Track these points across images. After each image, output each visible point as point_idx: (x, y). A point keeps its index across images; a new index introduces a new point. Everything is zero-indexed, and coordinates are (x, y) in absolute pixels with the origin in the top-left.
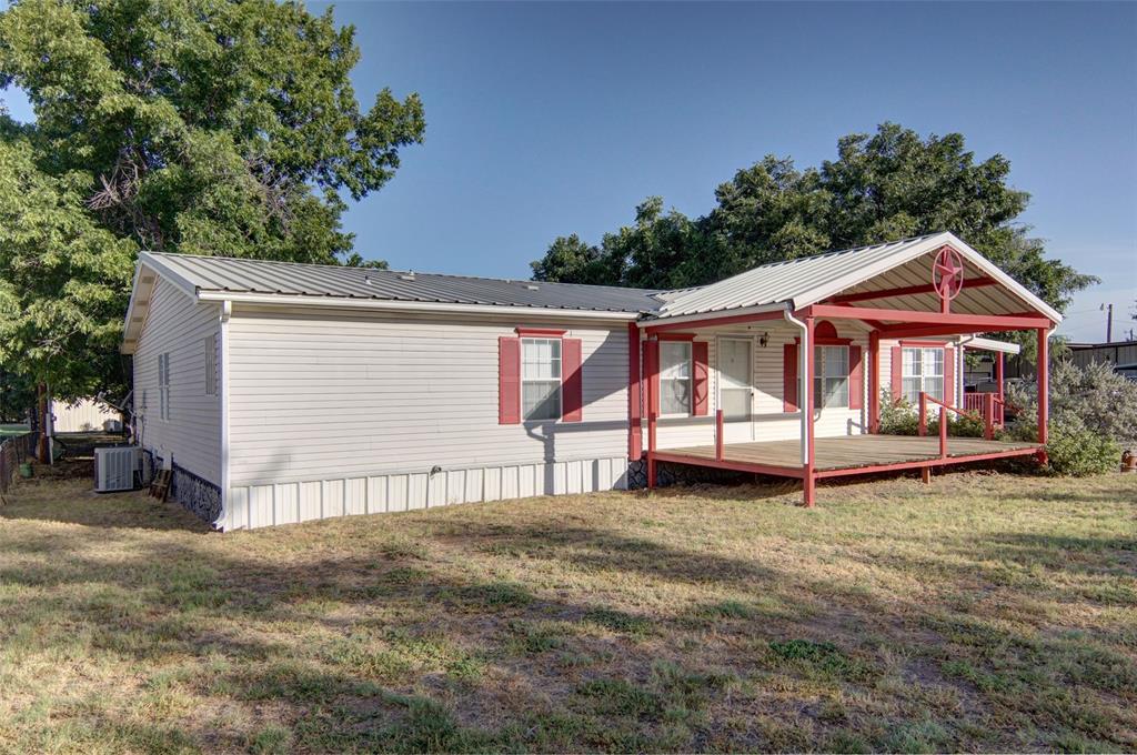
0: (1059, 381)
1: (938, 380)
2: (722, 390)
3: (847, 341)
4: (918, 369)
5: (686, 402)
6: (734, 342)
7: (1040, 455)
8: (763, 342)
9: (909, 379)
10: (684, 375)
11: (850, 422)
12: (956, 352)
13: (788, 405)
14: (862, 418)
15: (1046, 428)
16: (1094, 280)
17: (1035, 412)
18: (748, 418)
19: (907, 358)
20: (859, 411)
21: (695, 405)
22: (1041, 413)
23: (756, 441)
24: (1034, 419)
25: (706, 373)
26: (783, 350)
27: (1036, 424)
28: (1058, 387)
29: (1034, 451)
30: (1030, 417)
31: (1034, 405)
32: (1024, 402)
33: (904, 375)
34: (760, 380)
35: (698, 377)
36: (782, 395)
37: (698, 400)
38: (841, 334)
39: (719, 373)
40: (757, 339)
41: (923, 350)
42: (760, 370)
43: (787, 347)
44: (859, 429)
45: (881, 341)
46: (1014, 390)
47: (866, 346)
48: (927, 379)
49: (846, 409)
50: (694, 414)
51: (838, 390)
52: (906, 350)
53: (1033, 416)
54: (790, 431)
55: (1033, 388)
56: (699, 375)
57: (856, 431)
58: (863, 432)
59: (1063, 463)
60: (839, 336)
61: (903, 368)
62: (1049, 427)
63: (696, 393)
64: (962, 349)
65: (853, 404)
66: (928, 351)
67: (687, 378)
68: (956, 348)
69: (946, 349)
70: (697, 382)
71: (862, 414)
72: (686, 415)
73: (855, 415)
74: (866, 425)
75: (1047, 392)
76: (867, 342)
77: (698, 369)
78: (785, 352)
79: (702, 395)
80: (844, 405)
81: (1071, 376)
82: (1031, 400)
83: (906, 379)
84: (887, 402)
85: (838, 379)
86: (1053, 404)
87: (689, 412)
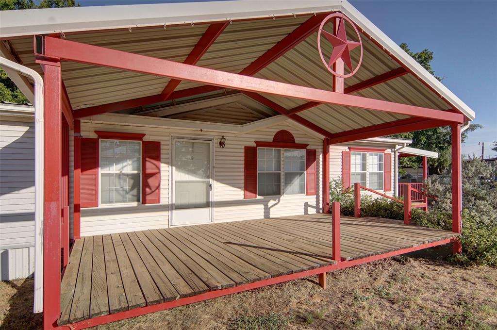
0: (471, 174)
1: (380, 175)
2: (176, 182)
3: (303, 146)
4: (364, 167)
5: (135, 192)
6: (193, 143)
7: (454, 244)
8: (222, 144)
9: (358, 174)
10: (133, 170)
11: (306, 205)
12: (393, 156)
13: (249, 194)
14: (318, 202)
15: (460, 218)
16: (479, 126)
17: (449, 201)
18: (207, 205)
19: (355, 159)
20: (315, 196)
21: (144, 195)
22: (455, 202)
23: (215, 222)
24: (448, 208)
25: (159, 168)
26: (243, 151)
27: (451, 212)
28: (469, 178)
29: (448, 241)
30: (444, 205)
31: (448, 195)
32: (439, 192)
33: (352, 171)
34: (218, 174)
35: (148, 171)
36: (243, 185)
37: (148, 191)
38: (298, 140)
39: (174, 168)
40: (216, 142)
41: (368, 154)
42: (218, 166)
43: (247, 149)
44: (315, 210)
45: (331, 147)
46: (430, 181)
47: (321, 150)
48: (371, 174)
49: (303, 196)
50: (144, 202)
51: (297, 182)
52: (355, 154)
53: (448, 205)
54: (254, 212)
55: (447, 180)
56: (150, 169)
57: (312, 211)
58: (318, 212)
59: (477, 253)
60: (296, 142)
61: (352, 166)
62: (464, 217)
63: (146, 185)
64: (397, 154)
65: (309, 191)
66: (372, 155)
67: (136, 172)
68: (393, 153)
69: (385, 154)
70: (147, 176)
71: (318, 198)
72: (135, 204)
73: (312, 200)
74: (321, 206)
75: (460, 185)
76: (321, 147)
77: (148, 164)
78: (246, 153)
79: (153, 187)
80: (302, 192)
81: (482, 169)
82: (446, 190)
83: (354, 174)
84: (339, 190)
85: (297, 174)
86: (466, 194)
87: (138, 201)
